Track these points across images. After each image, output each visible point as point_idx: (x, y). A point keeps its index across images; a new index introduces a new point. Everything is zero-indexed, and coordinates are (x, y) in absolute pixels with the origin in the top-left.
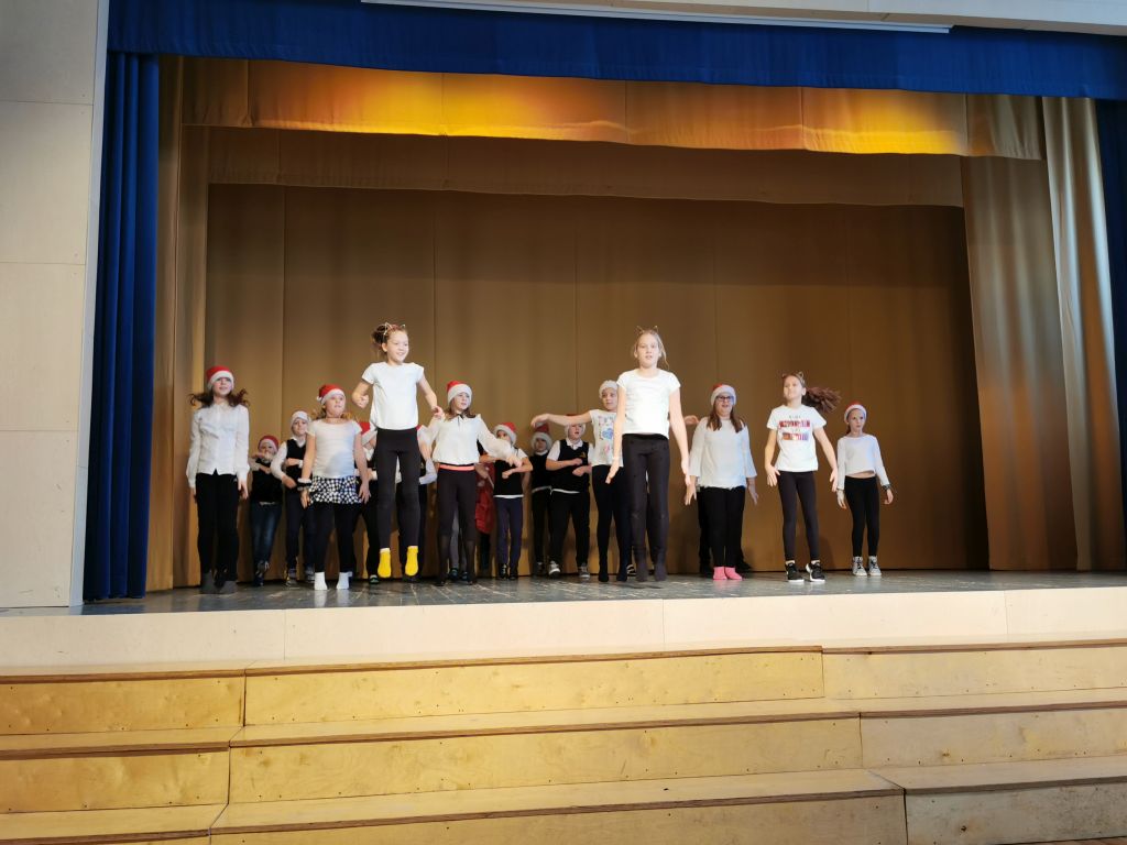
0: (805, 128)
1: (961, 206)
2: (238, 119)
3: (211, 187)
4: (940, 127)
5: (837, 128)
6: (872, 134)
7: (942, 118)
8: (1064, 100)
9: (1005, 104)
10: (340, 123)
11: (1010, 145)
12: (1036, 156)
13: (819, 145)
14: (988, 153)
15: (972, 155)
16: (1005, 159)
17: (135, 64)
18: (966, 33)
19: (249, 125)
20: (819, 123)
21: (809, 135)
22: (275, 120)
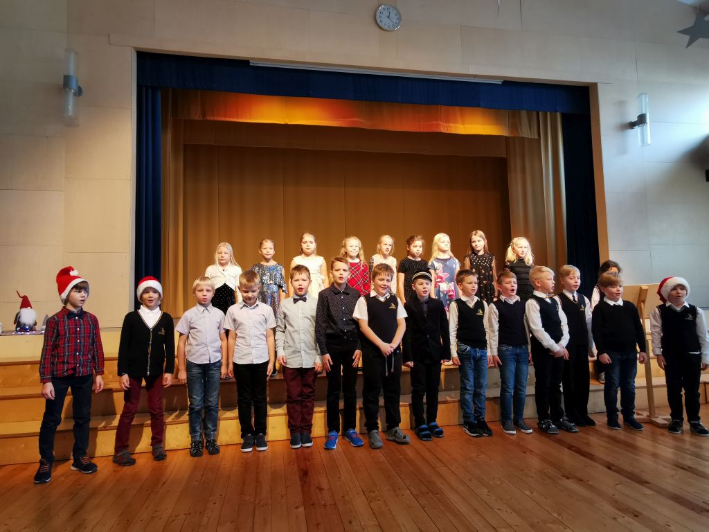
0: (442, 123)
1: (505, 156)
2: (197, 116)
3: (185, 146)
4: (497, 124)
5: (455, 123)
6: (469, 126)
7: (498, 121)
8: (548, 113)
9: (524, 114)
10: (241, 118)
11: (526, 132)
12: (536, 137)
13: (448, 130)
14: (517, 135)
15: (510, 136)
16: (523, 138)
17: (150, 91)
18: (509, 84)
19: (202, 119)
20: (448, 121)
21: (443, 126)
22: (213, 116)
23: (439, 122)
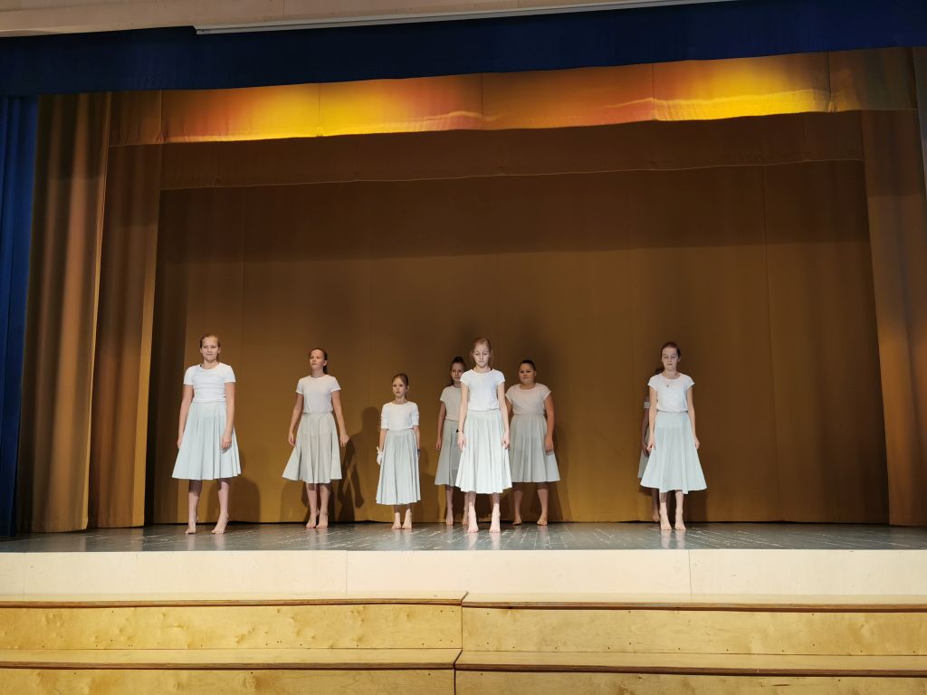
0: (656, 101)
3: (164, 194)
10: (234, 134)
12: (911, 110)
13: (671, 115)
17: (17, 104)
19: (161, 142)
20: (669, 94)
21: (660, 107)
22: (182, 135)
23: (651, 99)
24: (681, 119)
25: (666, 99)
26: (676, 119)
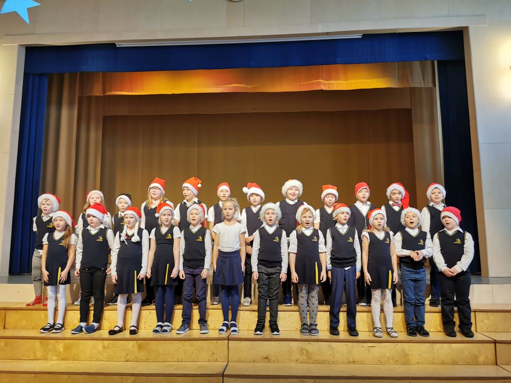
0: (323, 81)
3: (105, 118)
5: (337, 80)
6: (352, 81)
9: (417, 65)
10: (135, 92)
11: (418, 82)
12: (431, 85)
13: (329, 88)
15: (400, 87)
17: (37, 78)
19: (102, 95)
20: (329, 79)
21: (325, 84)
22: (111, 91)
23: (321, 80)
24: (334, 89)
25: (327, 81)
26: (331, 89)
